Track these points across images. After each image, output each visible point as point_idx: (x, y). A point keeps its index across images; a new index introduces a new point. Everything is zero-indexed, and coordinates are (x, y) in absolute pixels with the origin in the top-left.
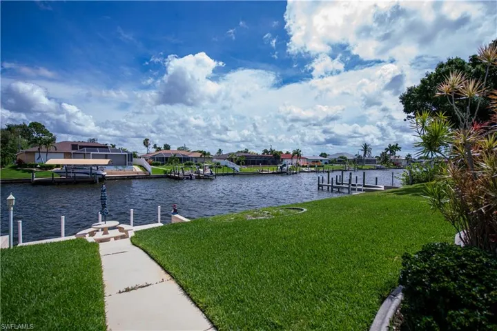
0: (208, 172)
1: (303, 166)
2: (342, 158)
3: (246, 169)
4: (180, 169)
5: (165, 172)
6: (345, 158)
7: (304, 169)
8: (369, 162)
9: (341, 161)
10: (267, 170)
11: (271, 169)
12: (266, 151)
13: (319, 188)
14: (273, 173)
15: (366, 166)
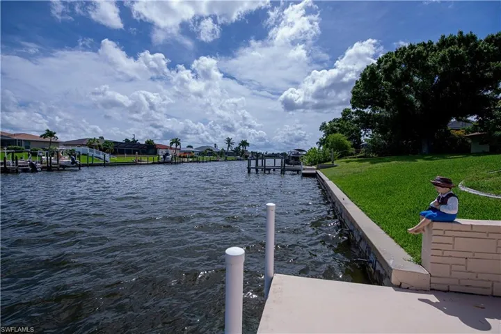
2: (210, 150)
3: (116, 159)
7: (182, 159)
8: (231, 154)
9: (210, 153)
10: (146, 160)
11: (151, 159)
12: (127, 140)
13: (249, 172)
14: (154, 163)
15: (229, 158)
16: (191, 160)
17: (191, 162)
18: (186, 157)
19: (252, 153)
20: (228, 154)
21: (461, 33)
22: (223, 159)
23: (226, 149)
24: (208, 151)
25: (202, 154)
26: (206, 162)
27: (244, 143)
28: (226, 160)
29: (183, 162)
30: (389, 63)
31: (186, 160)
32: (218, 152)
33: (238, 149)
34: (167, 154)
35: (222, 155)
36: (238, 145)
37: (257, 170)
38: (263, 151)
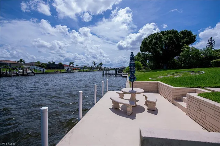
1: (74, 70)
3: (47, 71)
10: (60, 71)
12: (49, 63)
13: (103, 75)
14: (63, 72)
15: (94, 70)
16: (78, 71)
17: (78, 72)
18: (76, 70)
19: (104, 68)
20: (94, 68)
21: (173, 30)
22: (92, 70)
23: (93, 66)
24: (85, 67)
25: (83, 68)
26: (85, 72)
27: (101, 64)
28: (93, 71)
29: (75, 72)
30: (151, 38)
31: (76, 71)
32: (90, 68)
33: (98, 66)
34: (69, 69)
35: (91, 69)
36: (98, 65)
37: (106, 75)
38: (109, 67)
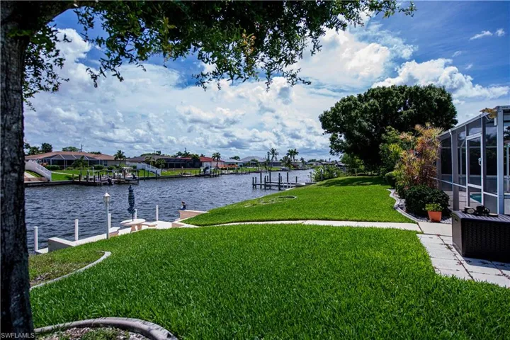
0: (129, 176)
1: (222, 169)
2: (253, 160)
3: (166, 172)
4: (92, 174)
5: (70, 178)
6: (257, 161)
7: (223, 171)
8: (276, 164)
9: (254, 164)
10: (190, 173)
11: (194, 172)
12: (180, 153)
13: (253, 187)
14: (195, 176)
15: (274, 168)
18: (228, 169)
25: (245, 164)
31: (226, 172)
34: (207, 168)
37: (261, 187)
